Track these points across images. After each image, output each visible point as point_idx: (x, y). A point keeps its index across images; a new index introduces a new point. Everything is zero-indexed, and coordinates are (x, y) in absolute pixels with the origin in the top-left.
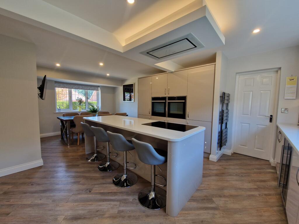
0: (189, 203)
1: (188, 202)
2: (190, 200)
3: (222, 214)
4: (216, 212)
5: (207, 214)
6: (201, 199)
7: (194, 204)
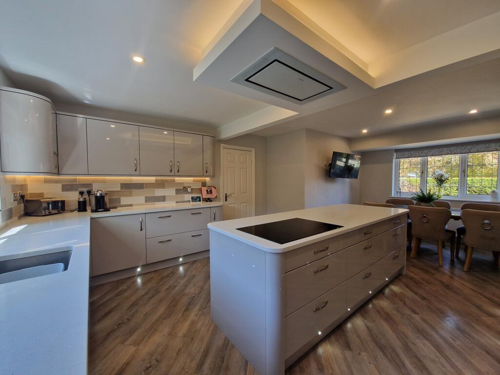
0: (223, 337)
1: (226, 338)
2: (229, 341)
3: (187, 370)
4: (194, 365)
5: (198, 350)
6: (225, 356)
7: (218, 342)
